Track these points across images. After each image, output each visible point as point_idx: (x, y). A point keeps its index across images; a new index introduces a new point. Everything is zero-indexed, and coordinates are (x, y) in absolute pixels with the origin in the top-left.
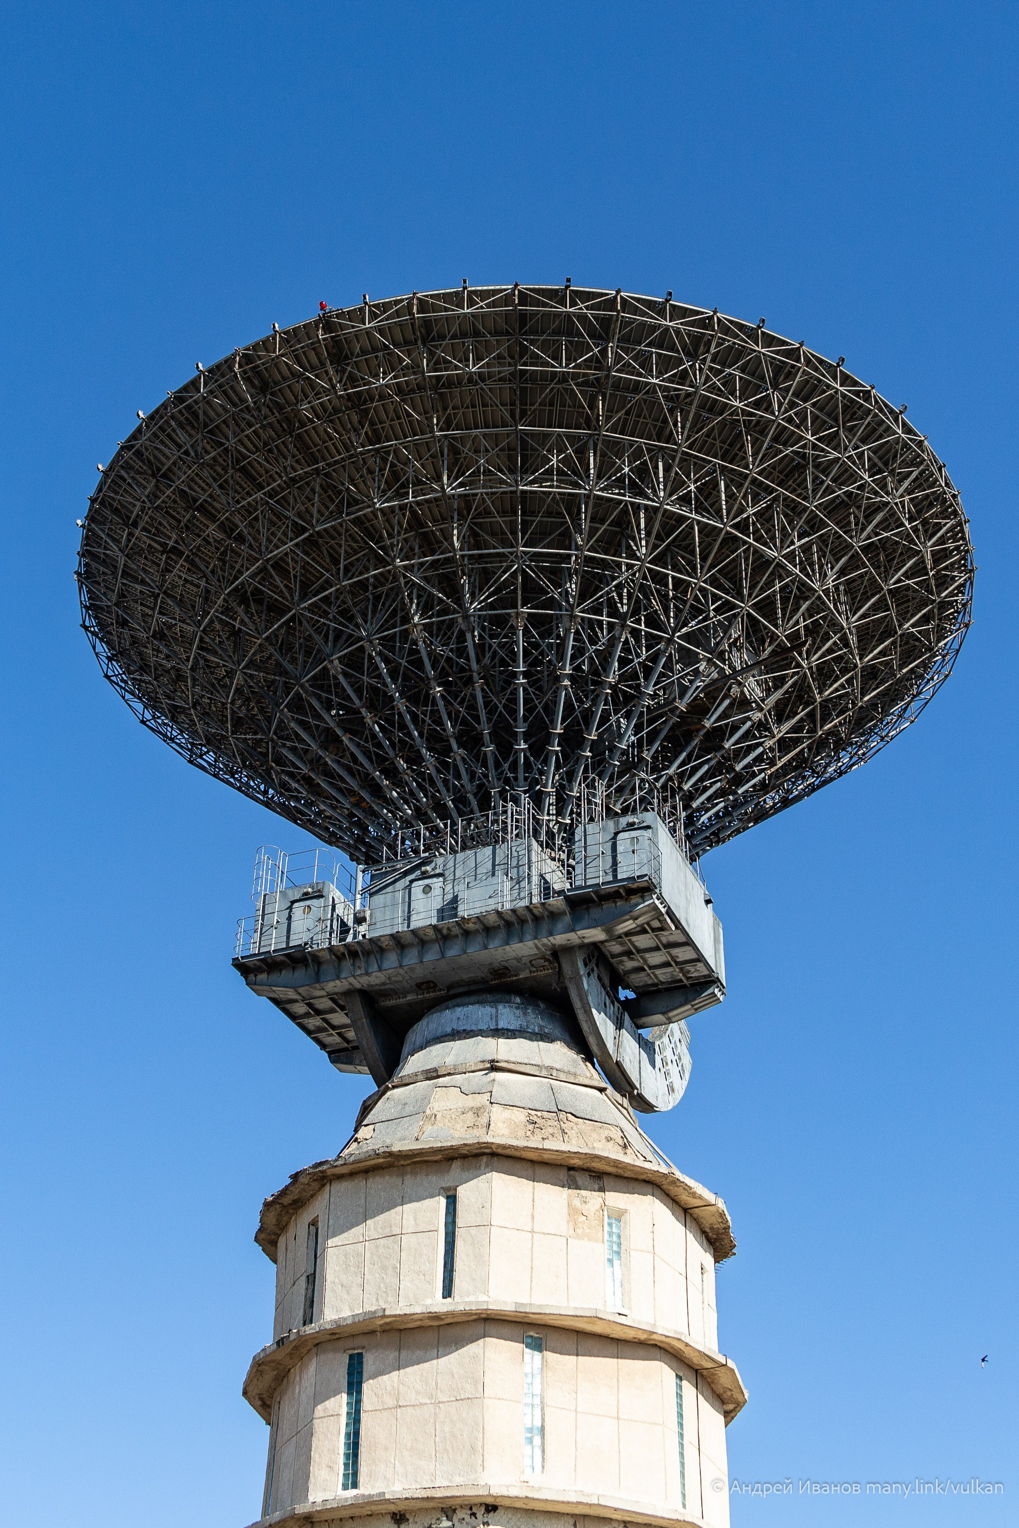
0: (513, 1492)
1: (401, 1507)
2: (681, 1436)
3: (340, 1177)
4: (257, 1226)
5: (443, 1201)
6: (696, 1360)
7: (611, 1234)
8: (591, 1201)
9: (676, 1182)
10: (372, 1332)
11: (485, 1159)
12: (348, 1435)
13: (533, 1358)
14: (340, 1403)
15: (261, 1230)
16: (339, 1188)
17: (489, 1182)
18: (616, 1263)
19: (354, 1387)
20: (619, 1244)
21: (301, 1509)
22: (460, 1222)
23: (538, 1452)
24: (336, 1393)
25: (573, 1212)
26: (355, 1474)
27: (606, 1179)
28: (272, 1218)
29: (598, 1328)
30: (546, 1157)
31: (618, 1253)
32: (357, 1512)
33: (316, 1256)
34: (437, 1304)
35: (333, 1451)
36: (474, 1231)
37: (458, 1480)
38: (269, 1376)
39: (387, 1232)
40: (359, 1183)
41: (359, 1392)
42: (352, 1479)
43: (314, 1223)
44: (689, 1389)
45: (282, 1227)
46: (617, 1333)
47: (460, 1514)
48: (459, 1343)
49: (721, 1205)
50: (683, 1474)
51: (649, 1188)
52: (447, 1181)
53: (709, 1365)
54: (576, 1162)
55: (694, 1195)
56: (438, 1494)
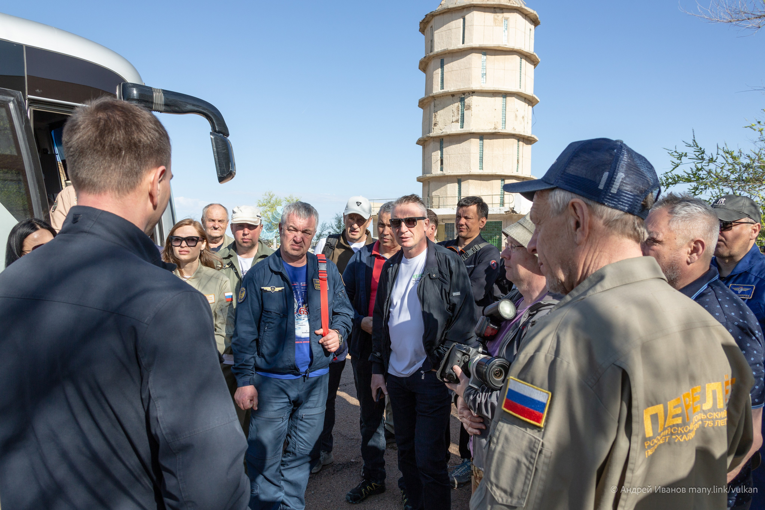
0: (478, 89)
1: (453, 93)
2: (521, 72)
3: (437, 15)
4: (419, 28)
5: (462, 20)
6: (525, 54)
7: (505, 24)
8: (500, 16)
9: (523, 9)
10: (446, 54)
11: (472, 8)
12: (441, 78)
13: (484, 57)
14: (439, 70)
15: (420, 29)
16: (437, 18)
17: (473, 14)
18: (506, 31)
19: (442, 67)
20: (507, 27)
21: (431, 95)
22: (466, 25)
23: (485, 79)
24: (438, 68)
25: (495, 19)
26: (443, 86)
27: (504, 10)
28: (422, 26)
29: (500, 49)
30: (488, 6)
31: (506, 29)
32: (443, 95)
33: (432, 35)
34: (460, 46)
35: (438, 82)
36: (469, 27)
37: (466, 87)
38: (424, 65)
39: (449, 29)
40: (441, 16)
41: (443, 68)
42: (442, 88)
43: (432, 27)
44: (524, 61)
45: (425, 28)
46: (505, 49)
47: (466, 94)
48: (466, 55)
49: (535, 13)
50: (520, 81)
51: (515, 11)
52: (462, 14)
53: (529, 54)
54: (496, 6)
55: (528, 11)
56: (461, 90)
